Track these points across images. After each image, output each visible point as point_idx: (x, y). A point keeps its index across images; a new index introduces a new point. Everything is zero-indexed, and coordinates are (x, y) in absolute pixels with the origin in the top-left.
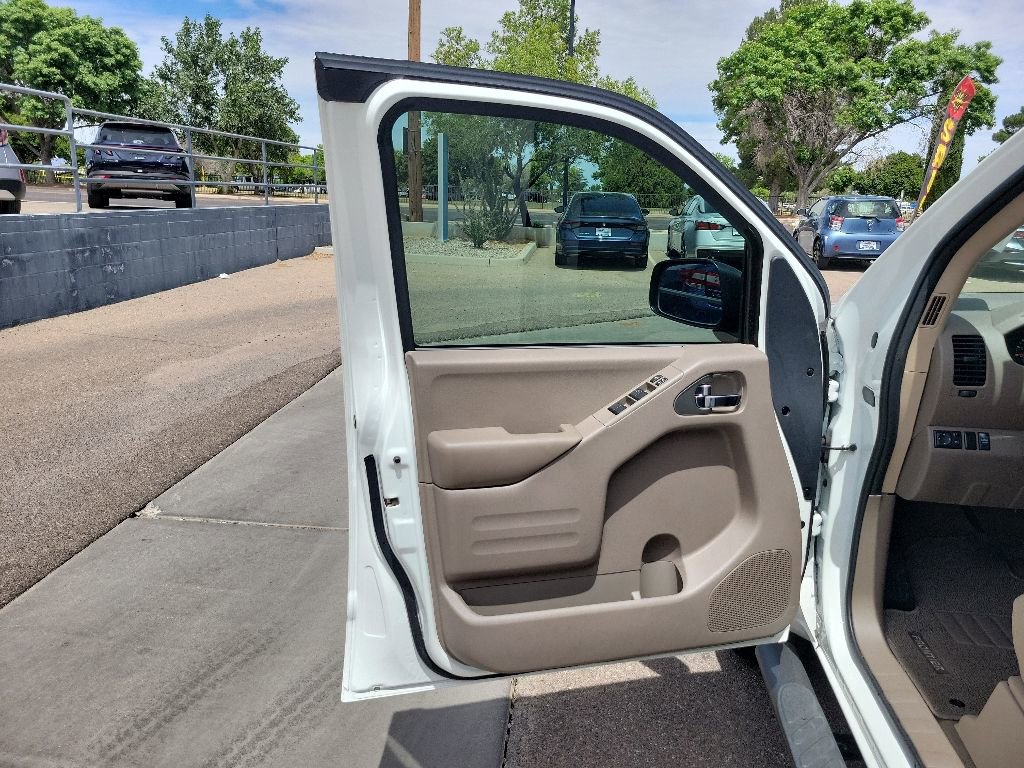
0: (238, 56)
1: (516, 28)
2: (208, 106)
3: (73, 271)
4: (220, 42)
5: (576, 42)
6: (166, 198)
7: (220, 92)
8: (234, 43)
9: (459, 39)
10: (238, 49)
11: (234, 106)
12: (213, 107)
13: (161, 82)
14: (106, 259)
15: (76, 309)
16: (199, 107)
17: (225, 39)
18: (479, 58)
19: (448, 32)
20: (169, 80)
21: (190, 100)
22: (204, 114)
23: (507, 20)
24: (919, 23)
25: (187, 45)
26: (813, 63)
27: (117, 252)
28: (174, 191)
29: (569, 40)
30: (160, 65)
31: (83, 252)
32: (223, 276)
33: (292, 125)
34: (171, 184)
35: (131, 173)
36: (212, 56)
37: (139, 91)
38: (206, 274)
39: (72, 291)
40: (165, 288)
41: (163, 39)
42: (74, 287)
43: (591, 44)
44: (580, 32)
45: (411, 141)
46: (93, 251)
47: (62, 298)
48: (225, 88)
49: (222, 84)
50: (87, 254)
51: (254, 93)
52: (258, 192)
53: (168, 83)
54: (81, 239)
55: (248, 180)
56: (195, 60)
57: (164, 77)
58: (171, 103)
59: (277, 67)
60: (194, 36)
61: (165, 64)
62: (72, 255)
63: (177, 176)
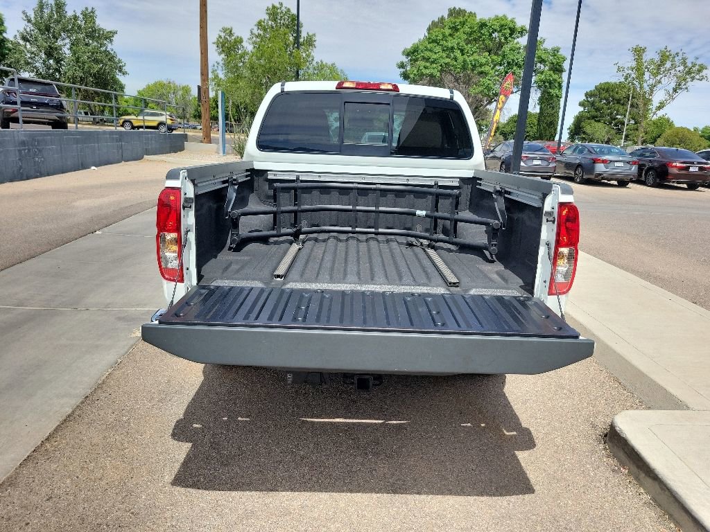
0: (79, 27)
1: (265, 30)
2: (58, 61)
3: (20, 159)
4: (65, 17)
5: (301, 40)
6: (49, 124)
7: (66, 51)
8: (76, 18)
9: (231, 34)
10: (79, 22)
11: (78, 62)
12: (62, 62)
13: (22, 42)
14: (35, 154)
15: (22, 179)
16: (51, 61)
17: (70, 14)
18: (243, 47)
19: (224, 30)
20: (28, 41)
21: (43, 56)
22: (55, 66)
23: (259, 24)
24: (522, 32)
25: (41, 18)
26: (458, 53)
27: (40, 151)
28: (55, 120)
29: (297, 38)
30: (22, 30)
31: (25, 150)
32: (93, 168)
33: (120, 77)
34: (54, 116)
35: (29, 109)
36: (60, 26)
37: (6, 48)
38: (84, 166)
39: (20, 170)
40: (63, 172)
41: (24, 12)
42: (21, 168)
43: (310, 42)
44: (304, 35)
45: (202, 94)
46: (29, 150)
47: (15, 172)
48: (71, 49)
49: (68, 46)
50: (26, 151)
51: (93, 53)
52: (95, 122)
53: (28, 43)
54: (23, 143)
55: (86, 113)
56: (48, 29)
57: (24, 38)
58: (31, 58)
59: (109, 36)
60: (47, 11)
61: (25, 29)
62: (20, 151)
63: (56, 111)
